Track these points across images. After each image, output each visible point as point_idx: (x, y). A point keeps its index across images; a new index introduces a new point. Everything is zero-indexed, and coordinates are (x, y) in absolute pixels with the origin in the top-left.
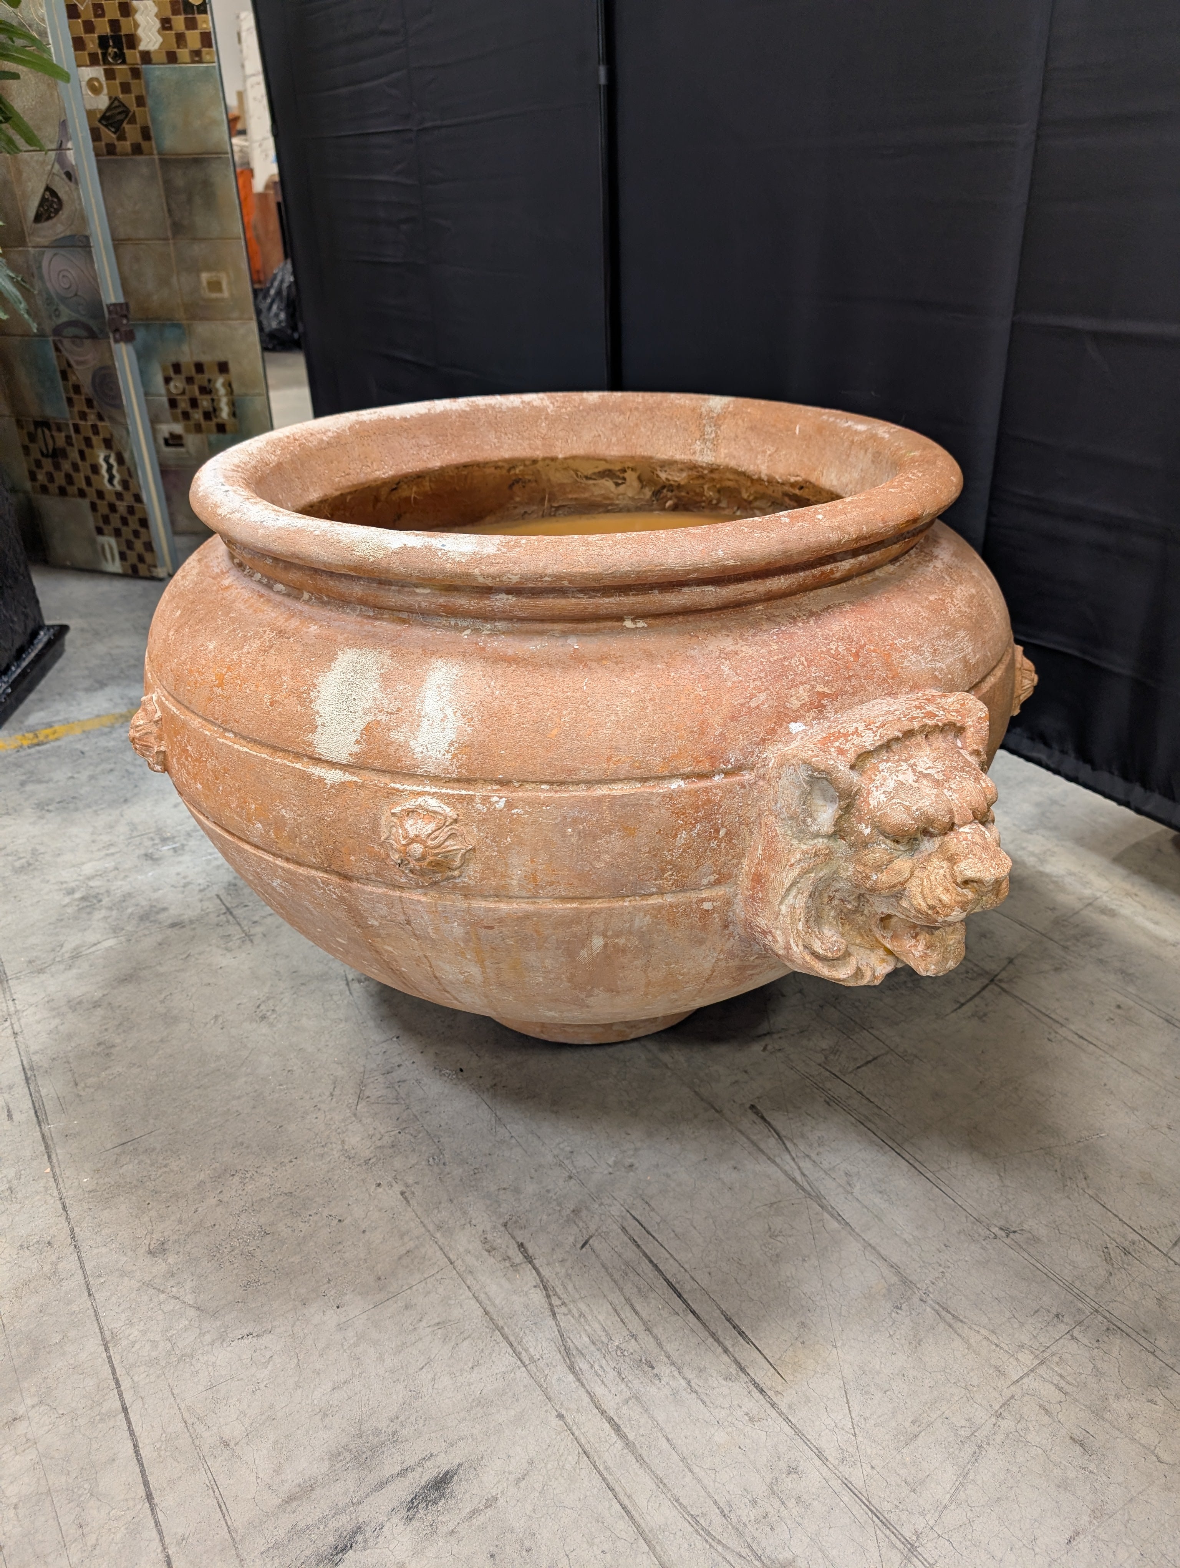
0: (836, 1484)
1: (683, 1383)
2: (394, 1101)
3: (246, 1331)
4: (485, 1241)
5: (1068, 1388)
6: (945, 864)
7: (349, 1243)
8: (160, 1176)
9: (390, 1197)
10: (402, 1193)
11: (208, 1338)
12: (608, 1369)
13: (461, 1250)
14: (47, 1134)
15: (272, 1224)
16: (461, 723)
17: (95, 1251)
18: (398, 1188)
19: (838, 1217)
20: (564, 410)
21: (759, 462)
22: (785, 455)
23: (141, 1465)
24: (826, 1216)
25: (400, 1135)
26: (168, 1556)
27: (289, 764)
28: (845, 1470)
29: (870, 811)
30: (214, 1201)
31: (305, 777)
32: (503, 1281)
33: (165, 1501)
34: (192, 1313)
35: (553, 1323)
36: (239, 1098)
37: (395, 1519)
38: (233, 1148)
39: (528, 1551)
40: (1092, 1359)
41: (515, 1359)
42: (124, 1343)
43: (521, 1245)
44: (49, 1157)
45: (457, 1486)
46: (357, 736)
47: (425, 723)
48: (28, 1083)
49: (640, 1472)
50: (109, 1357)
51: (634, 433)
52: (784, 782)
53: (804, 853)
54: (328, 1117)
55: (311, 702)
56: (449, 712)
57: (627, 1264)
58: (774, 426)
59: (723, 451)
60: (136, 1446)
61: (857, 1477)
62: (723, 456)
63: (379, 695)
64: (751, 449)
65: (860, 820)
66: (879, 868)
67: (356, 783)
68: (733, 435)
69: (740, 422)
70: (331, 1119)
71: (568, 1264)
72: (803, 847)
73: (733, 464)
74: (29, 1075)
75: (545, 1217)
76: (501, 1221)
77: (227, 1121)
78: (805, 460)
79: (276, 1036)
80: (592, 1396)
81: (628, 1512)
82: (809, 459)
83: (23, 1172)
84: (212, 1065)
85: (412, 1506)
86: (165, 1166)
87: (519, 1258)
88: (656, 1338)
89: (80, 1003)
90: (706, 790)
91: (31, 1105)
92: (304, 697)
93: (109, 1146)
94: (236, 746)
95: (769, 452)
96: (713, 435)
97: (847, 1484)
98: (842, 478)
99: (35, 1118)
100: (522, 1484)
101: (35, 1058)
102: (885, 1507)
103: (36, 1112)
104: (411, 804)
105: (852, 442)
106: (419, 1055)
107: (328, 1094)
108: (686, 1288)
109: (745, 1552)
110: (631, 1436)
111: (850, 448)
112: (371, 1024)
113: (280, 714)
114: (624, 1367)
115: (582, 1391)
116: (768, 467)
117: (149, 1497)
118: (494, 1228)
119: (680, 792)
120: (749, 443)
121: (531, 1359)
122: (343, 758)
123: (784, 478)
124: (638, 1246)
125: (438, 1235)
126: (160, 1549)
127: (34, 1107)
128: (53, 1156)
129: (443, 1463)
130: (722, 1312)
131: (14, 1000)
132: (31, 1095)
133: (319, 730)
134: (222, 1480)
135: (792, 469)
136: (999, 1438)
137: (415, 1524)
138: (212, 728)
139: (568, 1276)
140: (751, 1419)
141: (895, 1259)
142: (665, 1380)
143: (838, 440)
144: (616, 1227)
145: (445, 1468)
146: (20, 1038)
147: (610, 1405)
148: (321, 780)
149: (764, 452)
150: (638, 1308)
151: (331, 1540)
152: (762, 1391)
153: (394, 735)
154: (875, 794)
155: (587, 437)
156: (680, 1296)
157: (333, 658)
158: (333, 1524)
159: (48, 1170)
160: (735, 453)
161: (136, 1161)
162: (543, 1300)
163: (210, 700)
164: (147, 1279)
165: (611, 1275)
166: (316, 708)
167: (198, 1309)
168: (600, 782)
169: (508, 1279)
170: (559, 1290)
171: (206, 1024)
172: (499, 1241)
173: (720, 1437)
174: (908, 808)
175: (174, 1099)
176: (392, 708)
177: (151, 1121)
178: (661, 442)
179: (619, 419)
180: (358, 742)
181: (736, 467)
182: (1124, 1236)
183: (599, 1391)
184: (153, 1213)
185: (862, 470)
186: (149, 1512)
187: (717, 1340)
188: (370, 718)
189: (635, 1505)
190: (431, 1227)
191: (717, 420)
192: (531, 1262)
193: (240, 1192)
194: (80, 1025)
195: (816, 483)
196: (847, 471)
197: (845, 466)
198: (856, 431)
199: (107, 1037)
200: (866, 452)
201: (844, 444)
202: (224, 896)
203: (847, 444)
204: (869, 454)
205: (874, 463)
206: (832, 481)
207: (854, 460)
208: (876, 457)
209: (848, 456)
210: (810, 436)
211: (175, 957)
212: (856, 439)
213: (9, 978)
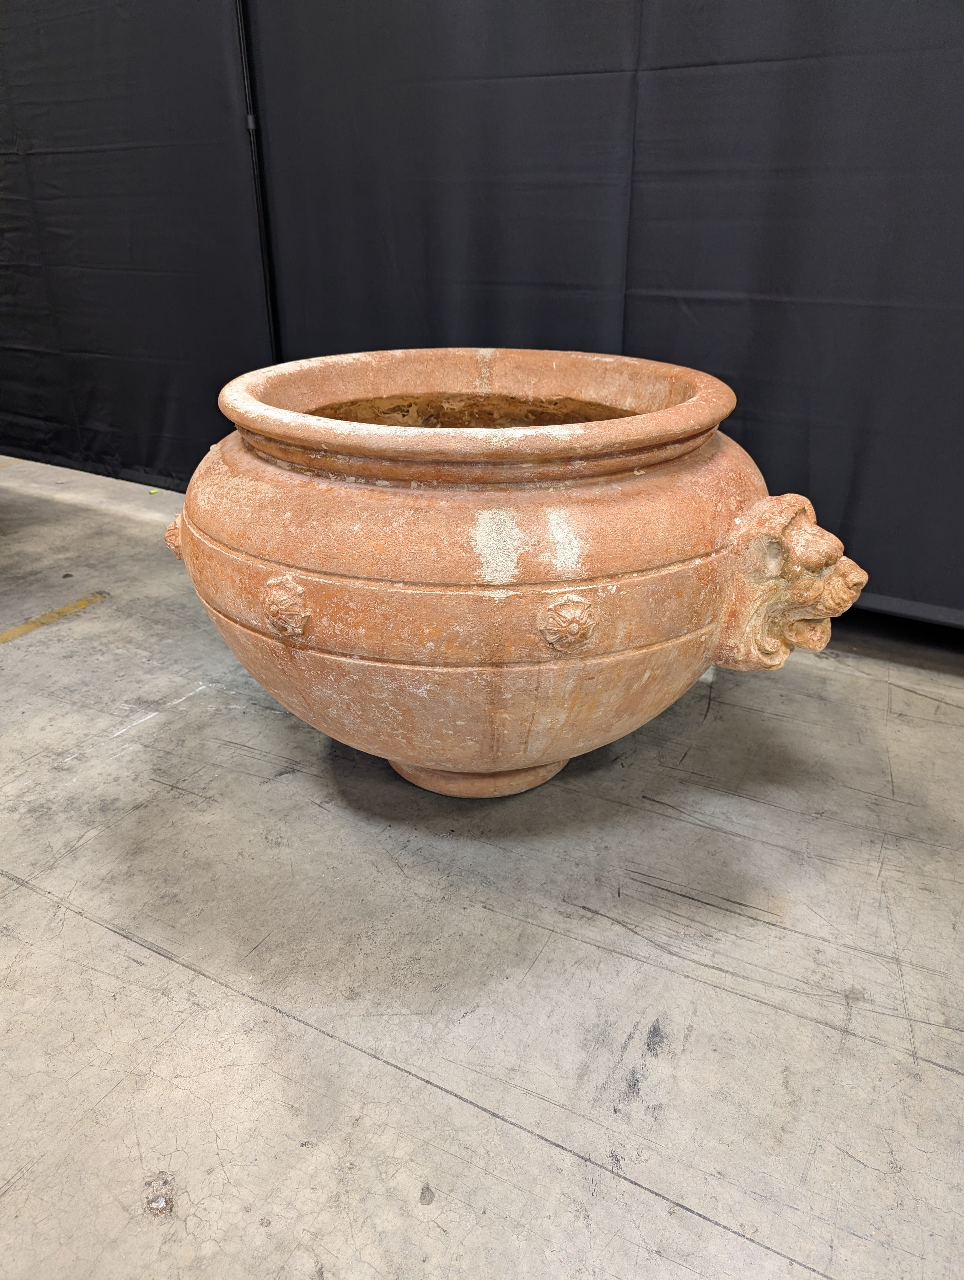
0: (842, 948)
1: (733, 937)
2: (425, 861)
3: (462, 1012)
4: (561, 913)
5: (901, 870)
6: (840, 579)
7: (478, 944)
8: (305, 956)
9: (478, 911)
10: (485, 907)
11: (441, 1026)
12: (690, 946)
13: (551, 922)
14: (185, 963)
15: (416, 953)
16: (582, 543)
17: (307, 1013)
18: (479, 906)
19: (737, 835)
20: (382, 363)
21: (526, 389)
22: (547, 383)
23: (471, 1103)
24: (731, 837)
25: (449, 878)
26: (538, 1135)
27: (462, 593)
28: (840, 941)
29: (798, 558)
30: (362, 956)
31: (479, 600)
32: (592, 928)
33: (507, 1111)
34: (415, 1018)
35: (639, 937)
36: (313, 894)
37: (648, 1059)
38: (341, 923)
39: (730, 1040)
40: (901, 854)
41: (637, 962)
42: (387, 1051)
43: (584, 907)
44: (204, 975)
45: (666, 1029)
46: (515, 564)
47: (559, 547)
48: (128, 939)
49: (750, 983)
50: (385, 1061)
51: (431, 377)
52: (751, 550)
53: (763, 591)
54: (390, 885)
55: (472, 549)
56: (571, 537)
57: (651, 895)
58: (535, 365)
59: (497, 385)
60: (456, 1096)
61: (848, 941)
62: (497, 387)
63: (522, 535)
64: (519, 382)
65: (793, 564)
66: (807, 589)
67: (518, 596)
68: (503, 373)
69: (508, 364)
70: (393, 885)
71: (619, 906)
72: (761, 587)
73: (505, 392)
74: (124, 934)
75: (583, 889)
76: (560, 900)
77: (319, 910)
78: (564, 384)
79: (300, 851)
80: (694, 961)
81: (761, 1002)
82: (568, 384)
83: (193, 991)
84: (271, 882)
85: (650, 1049)
86: (303, 949)
87: (589, 914)
88: (699, 922)
89: (113, 878)
90: (711, 563)
91: (150, 951)
92: (467, 547)
93: (245, 953)
94: (409, 591)
95: (533, 382)
96: (488, 374)
97: (846, 946)
98: (600, 393)
99: (162, 958)
100: (698, 1014)
101: (116, 922)
102: (871, 948)
103: (159, 954)
104: (560, 600)
105: (606, 369)
106: (415, 831)
107: (375, 872)
108: (693, 894)
109: (830, 993)
110: (731, 970)
111: (605, 373)
112: (362, 824)
113: (449, 561)
114: (697, 942)
115: (686, 961)
116: (534, 392)
117: (494, 1115)
118: (559, 904)
119: (701, 566)
120: (516, 377)
121: (645, 957)
122: (507, 581)
123: (548, 398)
124: (649, 885)
125: (529, 920)
126: (529, 1135)
127: (154, 951)
128: (207, 973)
129: (647, 1023)
130: (721, 898)
131: (49, 893)
132: (141, 945)
133: (485, 566)
134: (530, 1087)
135: (553, 391)
136: (892, 901)
137: (661, 1056)
138: (378, 584)
139: (625, 912)
140: (780, 939)
141: (781, 844)
142: (723, 939)
143: (592, 369)
144: (627, 880)
145: (651, 1025)
146: (86, 914)
147: (707, 961)
148: (491, 599)
149: (529, 382)
150: (677, 913)
151: (624, 1084)
152: (773, 925)
153: (541, 559)
154: (797, 548)
155: (400, 382)
156: (693, 899)
157: (474, 519)
158: (617, 1076)
159: (213, 983)
160: (506, 385)
161: (277, 954)
162: (624, 928)
163: (374, 564)
164: (363, 1012)
165: (647, 903)
166: (478, 552)
167: (417, 1014)
168: (664, 566)
169: (594, 926)
170: (626, 920)
171: (237, 860)
172: (569, 910)
173: (773, 952)
174: (818, 552)
175: (264, 911)
176: (533, 542)
178: (451, 382)
179: (420, 368)
180: (516, 568)
181: (508, 394)
182: (870, 798)
183: (695, 957)
184: (324, 978)
185: (619, 386)
186: (503, 1122)
187: (731, 911)
188: (521, 551)
189: (761, 997)
190: (521, 918)
191: (490, 365)
192: (598, 913)
193: (374, 944)
194: (131, 891)
195: (577, 399)
196: (604, 388)
197: (602, 385)
198: (606, 362)
199: (164, 892)
200: (621, 374)
201: (597, 371)
202: (158, 778)
203: (600, 371)
204: (625, 375)
205: (632, 379)
206: (591, 395)
207: (610, 380)
208: (634, 376)
209: (604, 378)
210: (566, 369)
211: (162, 827)
212: (608, 367)
213: (27, 880)
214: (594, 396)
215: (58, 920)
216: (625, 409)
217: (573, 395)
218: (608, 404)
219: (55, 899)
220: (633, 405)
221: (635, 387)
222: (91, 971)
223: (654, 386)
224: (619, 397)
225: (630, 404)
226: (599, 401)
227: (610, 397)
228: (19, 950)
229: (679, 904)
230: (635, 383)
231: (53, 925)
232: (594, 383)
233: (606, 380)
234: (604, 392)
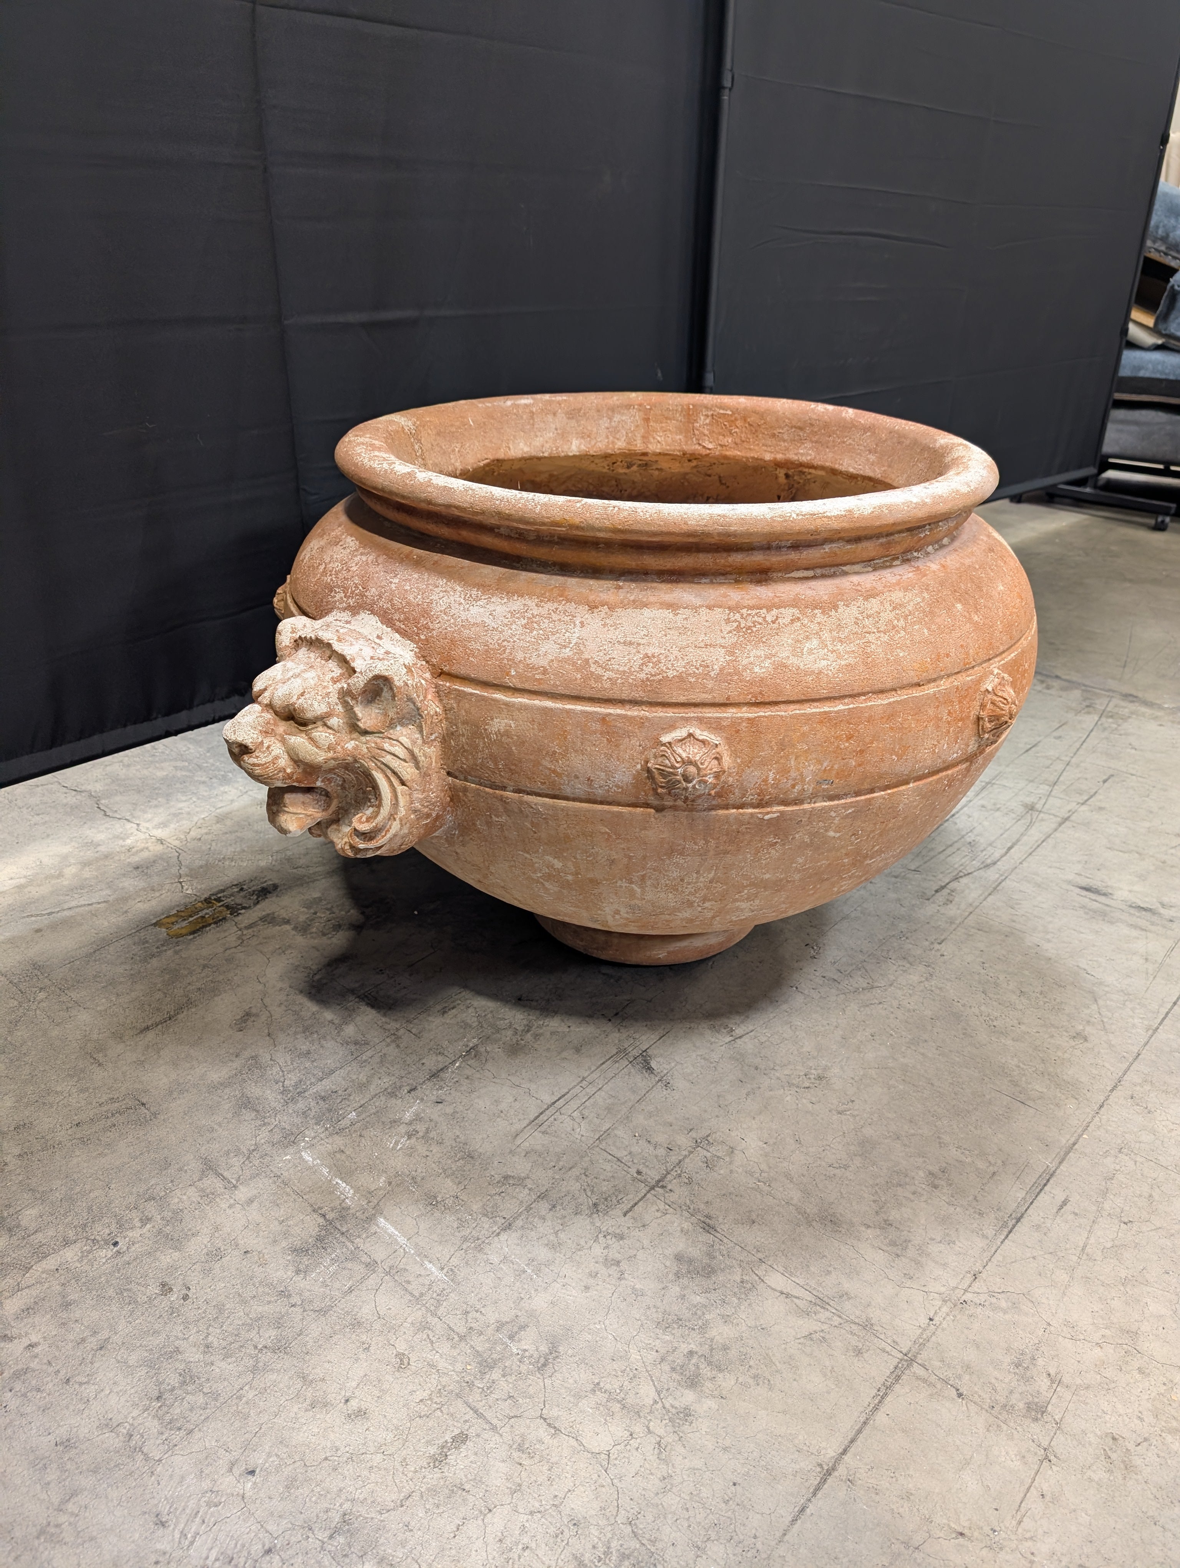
10: (940, 943)
11: (1107, 989)
14: (1057, 1161)
17: (1112, 1069)
18: (937, 946)
21: (453, 461)
30: (1023, 1027)
34: (1101, 1002)
36: (923, 1054)
37: (1115, 897)
42: (1146, 1022)
43: (937, 891)
44: (1074, 1144)
48: (1022, 1216)
50: (1160, 1024)
58: (452, 425)
64: (444, 454)
68: (429, 447)
74: (1014, 1221)
77: (951, 1051)
78: (487, 444)
82: (491, 441)
83: (1101, 1153)
84: (901, 1087)
85: (1105, 895)
86: (1019, 1067)
89: (893, 1243)
91: (1042, 1194)
93: (1032, 1111)
96: (420, 452)
99: (1051, 1181)
101: (990, 1232)
103: (1045, 1185)
106: (804, 970)
107: (881, 1006)
112: (785, 1007)
116: (460, 463)
118: (934, 903)
120: (441, 447)
123: (475, 466)
125: (958, 922)
127: (1041, 1190)
128: (1071, 1142)
131: (931, 1320)
132: (1032, 1203)
135: (478, 457)
143: (514, 417)
146: (978, 1267)
149: (454, 451)
159: (1085, 1136)
160: (436, 462)
161: (1030, 1086)
164: (1103, 1033)
167: (1096, 1000)
171: (854, 1116)
175: (956, 1094)
177: (988, 1097)
184: (1059, 1054)
185: (556, 429)
190: (954, 926)
191: (416, 438)
194: (923, 1221)
195: (505, 459)
196: (537, 436)
197: (532, 434)
198: (526, 405)
199: (924, 1186)
200: (555, 414)
201: (522, 417)
202: (625, 1207)
203: (525, 417)
204: (561, 415)
205: (573, 418)
206: (522, 449)
207: (542, 425)
208: (573, 414)
209: (533, 425)
210: (484, 423)
211: (769, 1194)
212: (534, 410)
213: (900, 1356)
214: (526, 449)
215: (994, 1300)
216: (571, 454)
217: (501, 455)
218: (546, 455)
219: (945, 1309)
220: (583, 447)
221: (579, 426)
222: (1088, 1250)
223: (611, 419)
224: (559, 442)
225: (579, 447)
226: (534, 454)
227: (547, 446)
228: (1060, 1338)
229: (929, 846)
230: (578, 421)
231: (1003, 1304)
232: (522, 434)
233: (536, 426)
234: (538, 442)
